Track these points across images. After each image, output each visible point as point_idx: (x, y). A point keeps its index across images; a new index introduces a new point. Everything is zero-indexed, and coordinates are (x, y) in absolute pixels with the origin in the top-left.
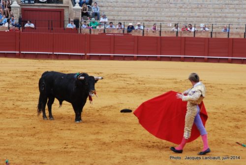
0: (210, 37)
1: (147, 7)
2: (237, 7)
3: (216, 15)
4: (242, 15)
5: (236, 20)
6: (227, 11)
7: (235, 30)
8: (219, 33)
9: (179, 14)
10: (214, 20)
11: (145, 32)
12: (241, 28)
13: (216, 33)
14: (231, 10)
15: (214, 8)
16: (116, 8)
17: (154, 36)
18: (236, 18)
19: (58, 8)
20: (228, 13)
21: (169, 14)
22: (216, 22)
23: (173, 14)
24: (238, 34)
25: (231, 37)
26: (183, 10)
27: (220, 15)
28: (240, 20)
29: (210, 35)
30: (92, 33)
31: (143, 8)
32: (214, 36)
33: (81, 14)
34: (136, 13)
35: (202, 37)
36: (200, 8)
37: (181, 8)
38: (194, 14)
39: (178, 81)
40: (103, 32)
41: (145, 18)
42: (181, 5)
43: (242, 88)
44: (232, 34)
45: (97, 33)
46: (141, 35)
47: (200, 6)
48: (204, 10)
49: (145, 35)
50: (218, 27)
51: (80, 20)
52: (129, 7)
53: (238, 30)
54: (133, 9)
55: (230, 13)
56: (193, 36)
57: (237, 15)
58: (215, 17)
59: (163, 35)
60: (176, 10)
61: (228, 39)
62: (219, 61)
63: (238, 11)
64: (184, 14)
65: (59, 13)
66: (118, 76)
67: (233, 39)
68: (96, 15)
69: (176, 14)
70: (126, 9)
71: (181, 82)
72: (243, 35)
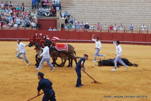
0: (124, 33)
1: (95, 18)
2: (136, 18)
3: (127, 22)
4: (138, 22)
5: (136, 25)
6: (131, 20)
7: (135, 29)
8: (128, 31)
9: (110, 22)
10: (125, 24)
11: (94, 30)
12: (138, 28)
13: (126, 31)
14: (133, 20)
15: (125, 19)
16: (81, 19)
17: (98, 32)
18: (135, 24)
19: (54, 19)
20: (132, 21)
21: (105, 22)
22: (126, 25)
23: (107, 22)
24: (136, 31)
25: (134, 32)
26: (111, 20)
27: (128, 22)
28: (138, 25)
29: (124, 32)
30: (70, 30)
31: (93, 19)
32: (125, 32)
33: (64, 21)
34: (90, 21)
35: (120, 32)
36: (119, 19)
37: (110, 19)
38: (116, 22)
39: (109, 54)
40: (74, 30)
41: (94, 24)
42: (110, 18)
43: (139, 58)
44: (134, 31)
45: (72, 31)
46: (92, 31)
47: (119, 18)
48: (121, 20)
49: (94, 31)
50: (127, 28)
51: (64, 25)
52: (86, 18)
53: (137, 29)
54: (88, 19)
55: (133, 21)
56: (116, 32)
57: (136, 22)
58: (126, 23)
59: (102, 31)
60: (108, 20)
61: (132, 34)
62: (128, 43)
63: (137, 20)
64: (112, 22)
65: (55, 21)
66: (82, 51)
67: (134, 34)
68: (72, 22)
69: (108, 22)
70: (85, 19)
71: (111, 55)
72: (139, 32)
